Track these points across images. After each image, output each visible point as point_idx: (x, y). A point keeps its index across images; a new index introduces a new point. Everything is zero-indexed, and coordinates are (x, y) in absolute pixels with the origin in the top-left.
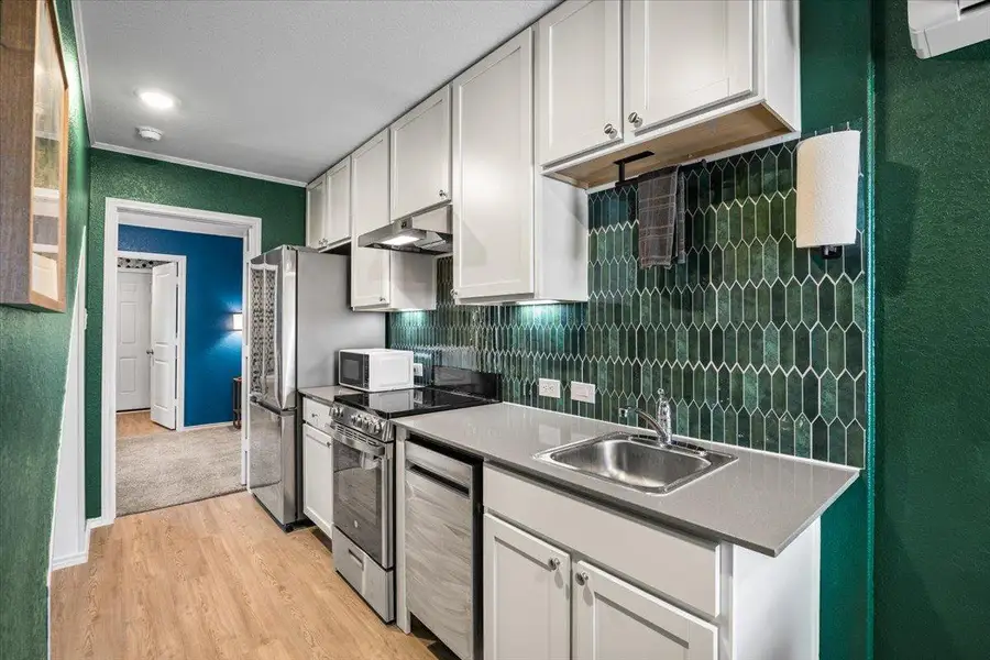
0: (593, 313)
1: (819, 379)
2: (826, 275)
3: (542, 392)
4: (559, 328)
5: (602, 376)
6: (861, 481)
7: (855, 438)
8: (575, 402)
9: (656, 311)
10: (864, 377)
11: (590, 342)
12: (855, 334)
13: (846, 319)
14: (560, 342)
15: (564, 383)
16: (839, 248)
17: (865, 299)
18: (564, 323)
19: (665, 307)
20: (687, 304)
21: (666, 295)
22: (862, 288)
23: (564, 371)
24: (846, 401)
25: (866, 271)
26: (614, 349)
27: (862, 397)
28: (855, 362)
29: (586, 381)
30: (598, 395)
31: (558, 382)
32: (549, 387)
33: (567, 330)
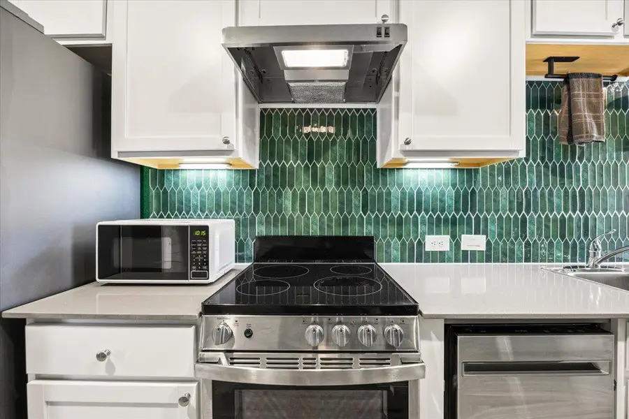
0: (484, 178)
3: (428, 248)
4: (449, 191)
5: (492, 228)
8: (465, 252)
9: (539, 177)
11: (481, 202)
14: (450, 202)
15: (453, 237)
18: (454, 186)
19: (546, 175)
20: (562, 173)
21: (546, 166)
23: (453, 226)
26: (504, 206)
29: (477, 232)
30: (488, 243)
31: (448, 237)
32: (437, 242)
33: (457, 193)
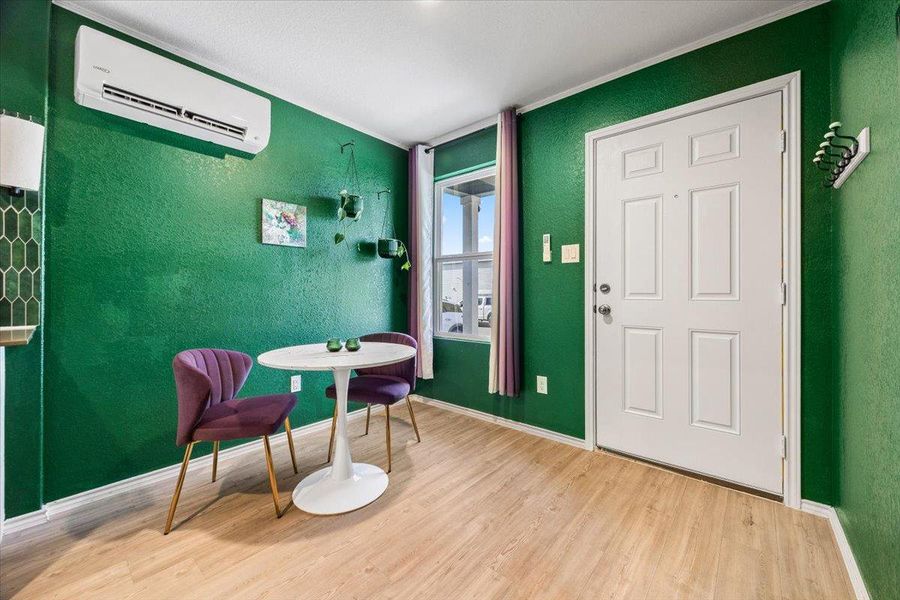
1: (4, 273)
2: (11, 206)
6: (37, 334)
7: (33, 308)
10: (39, 271)
12: (33, 246)
13: (26, 237)
16: (22, 192)
17: (39, 225)
22: (39, 218)
24: (26, 286)
25: (41, 208)
27: (38, 284)
28: (33, 262)
